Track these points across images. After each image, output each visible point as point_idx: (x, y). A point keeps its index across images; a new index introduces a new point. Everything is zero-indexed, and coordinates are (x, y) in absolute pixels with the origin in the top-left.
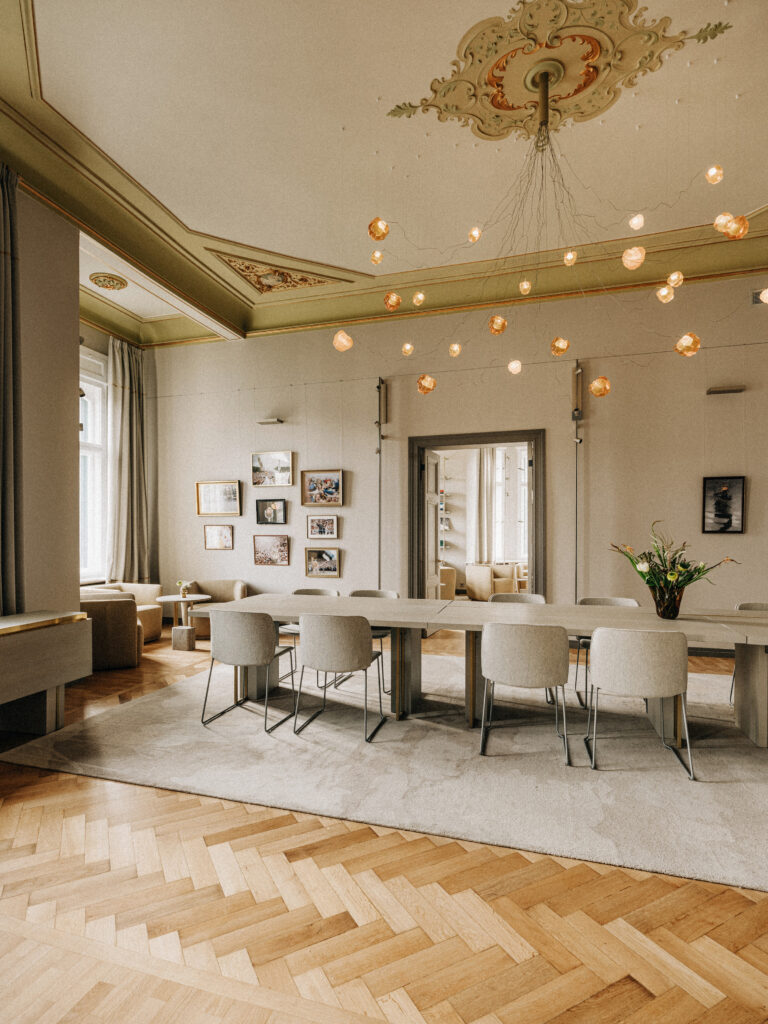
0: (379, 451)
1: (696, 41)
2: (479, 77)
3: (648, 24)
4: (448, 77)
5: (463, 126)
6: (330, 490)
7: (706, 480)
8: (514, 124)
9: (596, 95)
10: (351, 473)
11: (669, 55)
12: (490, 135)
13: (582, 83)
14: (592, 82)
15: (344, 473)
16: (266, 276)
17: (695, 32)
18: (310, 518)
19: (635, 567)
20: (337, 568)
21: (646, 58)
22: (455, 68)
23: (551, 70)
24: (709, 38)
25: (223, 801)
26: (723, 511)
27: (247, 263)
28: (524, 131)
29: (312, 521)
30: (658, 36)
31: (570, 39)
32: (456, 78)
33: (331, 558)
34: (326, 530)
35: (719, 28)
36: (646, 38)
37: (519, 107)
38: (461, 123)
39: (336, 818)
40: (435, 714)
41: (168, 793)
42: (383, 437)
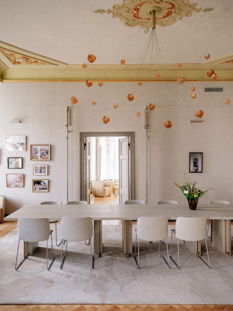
0: (67, 138)
1: (203, 11)
2: (132, 6)
3: (191, 4)
4: (121, 4)
5: (121, 20)
6: (44, 154)
7: (190, 153)
8: (139, 23)
9: (169, 20)
10: (54, 146)
11: (194, 13)
12: (130, 25)
13: (165, 15)
14: (169, 16)
15: (51, 147)
16: (18, 58)
17: (204, 9)
18: (34, 166)
19: (183, 192)
20: (48, 188)
21: (187, 13)
22: (124, 2)
23: (157, 10)
24: (207, 11)
25: (49, 305)
26: (196, 165)
27: (12, 53)
28: (141, 26)
29: (36, 167)
30: (193, 7)
31: (165, 2)
32: (123, 5)
33: (44, 184)
34: (42, 172)
35: (211, 9)
36: (189, 7)
37: (142, 19)
38: (120, 19)
39: (100, 304)
40: (111, 252)
41: (22, 306)
42: (68, 132)
